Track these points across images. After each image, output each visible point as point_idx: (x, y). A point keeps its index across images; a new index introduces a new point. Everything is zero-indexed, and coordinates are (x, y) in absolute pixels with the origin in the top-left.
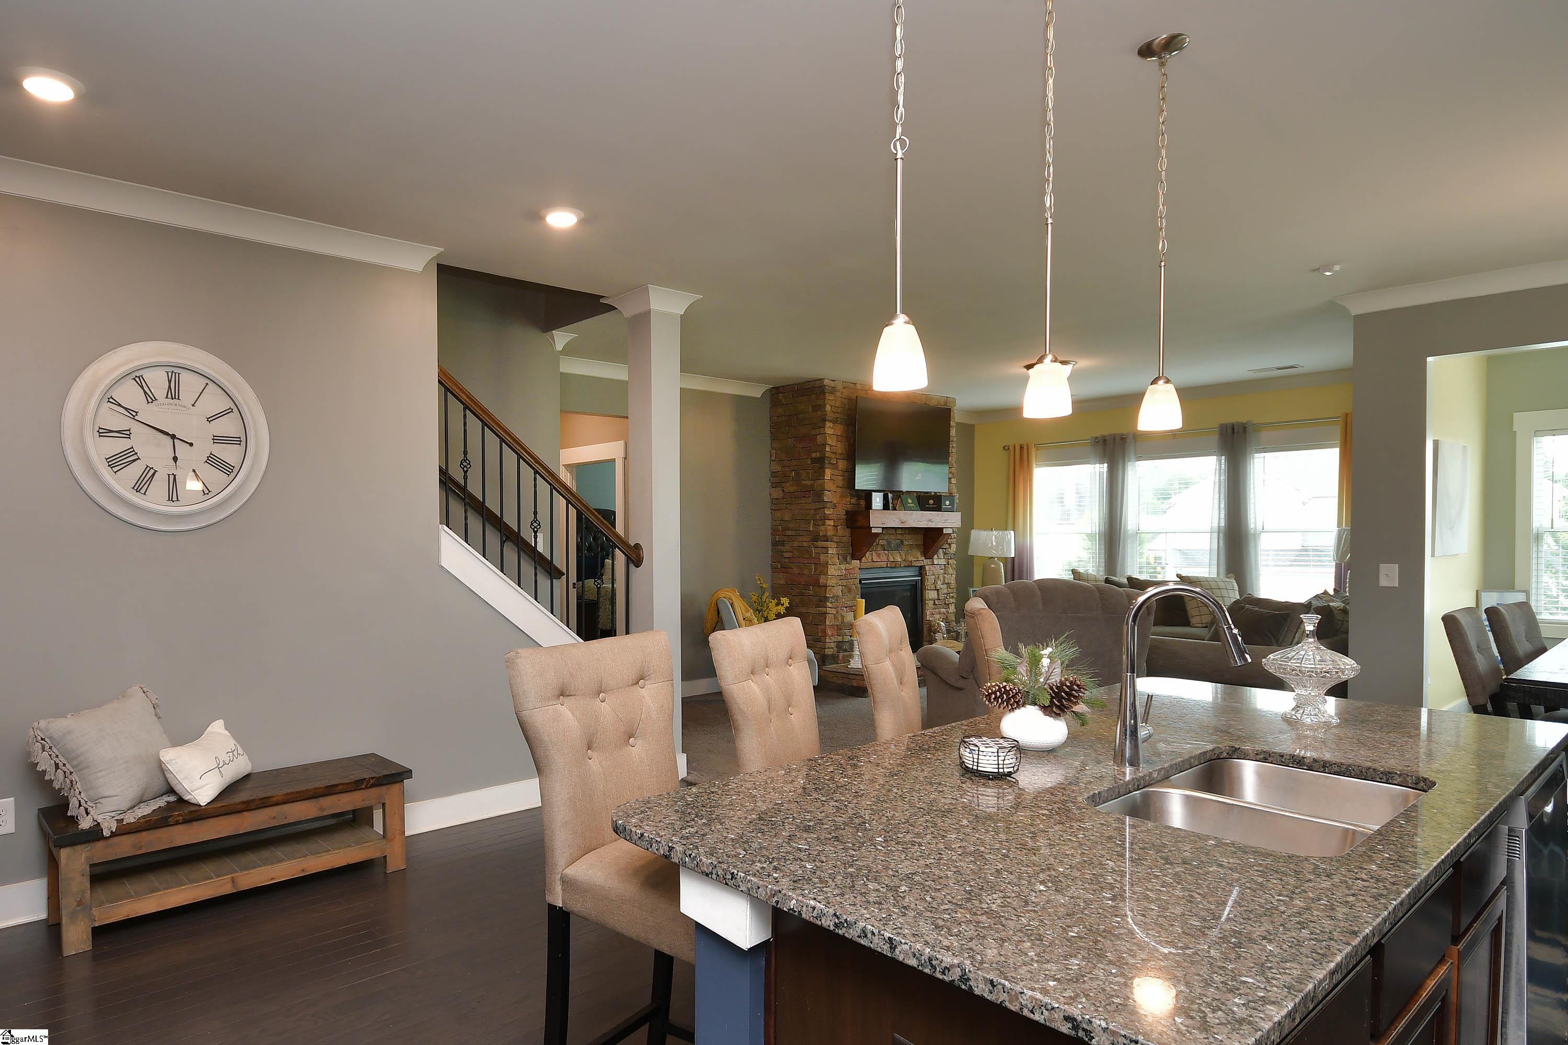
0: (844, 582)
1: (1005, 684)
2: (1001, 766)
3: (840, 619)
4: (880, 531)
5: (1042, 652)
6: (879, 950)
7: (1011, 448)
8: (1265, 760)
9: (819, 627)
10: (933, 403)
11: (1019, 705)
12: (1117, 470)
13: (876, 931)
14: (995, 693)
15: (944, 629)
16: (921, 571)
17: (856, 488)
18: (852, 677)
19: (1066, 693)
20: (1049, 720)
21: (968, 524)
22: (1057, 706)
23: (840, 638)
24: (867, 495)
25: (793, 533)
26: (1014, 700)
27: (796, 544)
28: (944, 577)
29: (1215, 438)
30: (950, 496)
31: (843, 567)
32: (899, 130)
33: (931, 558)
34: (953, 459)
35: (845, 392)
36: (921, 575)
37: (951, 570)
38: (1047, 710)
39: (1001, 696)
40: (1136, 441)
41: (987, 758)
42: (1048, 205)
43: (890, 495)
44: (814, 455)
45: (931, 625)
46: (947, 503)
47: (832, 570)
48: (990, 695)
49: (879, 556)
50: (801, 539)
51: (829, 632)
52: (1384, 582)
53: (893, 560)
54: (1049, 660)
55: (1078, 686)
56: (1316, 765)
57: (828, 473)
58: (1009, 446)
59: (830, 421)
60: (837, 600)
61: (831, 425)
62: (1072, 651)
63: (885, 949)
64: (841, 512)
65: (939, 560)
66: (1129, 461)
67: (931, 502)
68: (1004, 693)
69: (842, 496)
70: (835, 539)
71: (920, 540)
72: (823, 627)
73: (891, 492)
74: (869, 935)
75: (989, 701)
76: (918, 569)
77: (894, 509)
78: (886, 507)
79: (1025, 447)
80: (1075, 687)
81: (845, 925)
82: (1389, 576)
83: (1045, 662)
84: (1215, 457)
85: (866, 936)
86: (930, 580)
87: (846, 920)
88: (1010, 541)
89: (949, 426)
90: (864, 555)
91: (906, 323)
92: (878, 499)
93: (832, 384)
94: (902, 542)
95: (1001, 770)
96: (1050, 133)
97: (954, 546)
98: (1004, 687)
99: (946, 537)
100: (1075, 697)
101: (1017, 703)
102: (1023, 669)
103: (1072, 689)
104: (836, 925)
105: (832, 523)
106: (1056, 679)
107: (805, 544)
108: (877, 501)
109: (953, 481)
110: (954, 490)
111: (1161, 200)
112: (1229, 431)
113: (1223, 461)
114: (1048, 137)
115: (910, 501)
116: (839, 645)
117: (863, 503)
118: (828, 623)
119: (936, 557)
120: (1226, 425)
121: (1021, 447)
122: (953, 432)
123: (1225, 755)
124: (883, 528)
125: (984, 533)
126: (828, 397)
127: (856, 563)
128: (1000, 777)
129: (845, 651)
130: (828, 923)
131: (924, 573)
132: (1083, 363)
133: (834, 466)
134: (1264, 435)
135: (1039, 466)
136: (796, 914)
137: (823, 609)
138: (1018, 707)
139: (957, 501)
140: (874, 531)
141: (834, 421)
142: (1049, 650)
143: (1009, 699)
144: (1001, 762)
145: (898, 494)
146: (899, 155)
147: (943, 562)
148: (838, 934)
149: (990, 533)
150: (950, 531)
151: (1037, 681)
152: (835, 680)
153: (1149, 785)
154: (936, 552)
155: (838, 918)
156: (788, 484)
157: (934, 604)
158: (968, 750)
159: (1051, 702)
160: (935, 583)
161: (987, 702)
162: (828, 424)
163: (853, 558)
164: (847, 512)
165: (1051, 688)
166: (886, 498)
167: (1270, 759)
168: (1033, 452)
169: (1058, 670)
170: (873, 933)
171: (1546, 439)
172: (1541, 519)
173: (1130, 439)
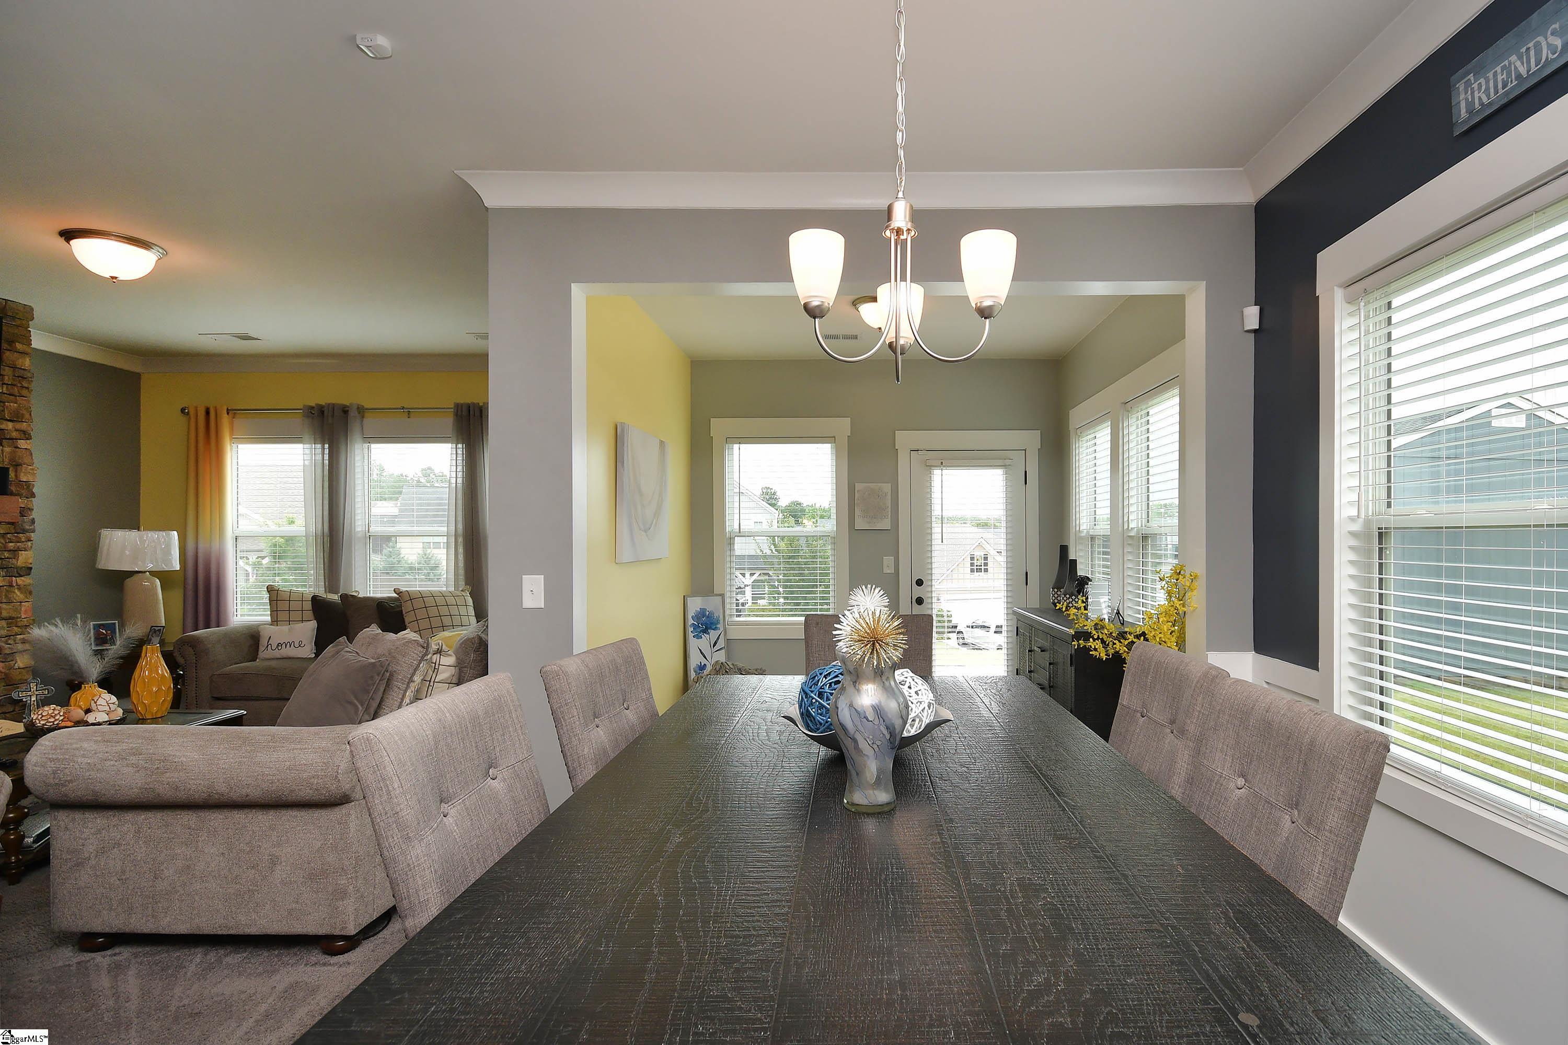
7: (192, 413)
12: (339, 457)
29: (448, 422)
40: (363, 417)
52: (529, 602)
58: (190, 409)
66: (354, 441)
79: (213, 413)
82: (534, 592)
84: (449, 446)
112: (465, 413)
113: (460, 452)
120: (462, 405)
121: (208, 412)
135: (234, 439)
168: (225, 420)
171: (736, 446)
172: (732, 524)
173: (353, 413)
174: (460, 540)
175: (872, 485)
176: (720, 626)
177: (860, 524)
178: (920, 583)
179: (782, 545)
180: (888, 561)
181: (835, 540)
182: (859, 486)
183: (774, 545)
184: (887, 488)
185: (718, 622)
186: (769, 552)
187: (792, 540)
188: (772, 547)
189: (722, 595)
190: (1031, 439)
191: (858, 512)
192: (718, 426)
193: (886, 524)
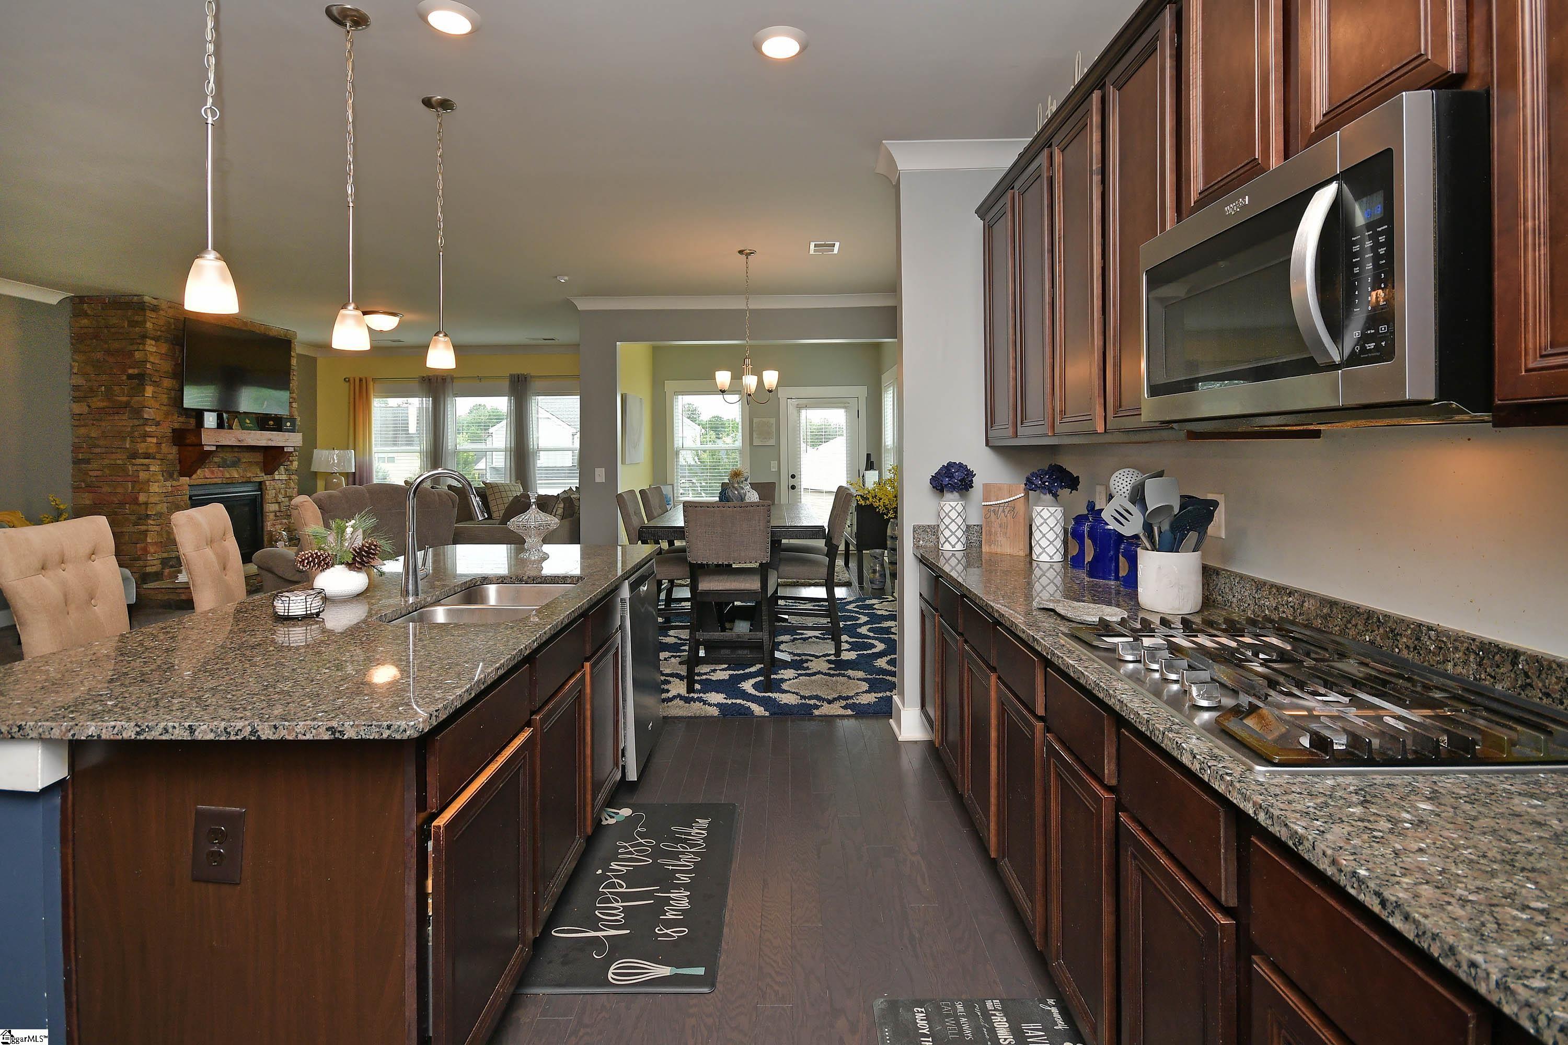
0: (170, 499)
1: (316, 551)
2: (308, 609)
3: (165, 536)
4: (214, 448)
5: (347, 524)
6: (180, 738)
7: (352, 381)
8: (502, 582)
9: (138, 545)
10: (272, 334)
11: (328, 566)
12: (440, 405)
13: (177, 725)
14: (308, 558)
15: (286, 538)
16: (261, 486)
17: (185, 406)
18: (181, 591)
19: (366, 552)
20: (353, 574)
21: (310, 443)
22: (358, 562)
23: (165, 555)
24: (198, 415)
25: (103, 450)
26: (324, 563)
27: (107, 462)
28: (286, 491)
29: (506, 384)
30: (292, 420)
31: (168, 484)
32: (210, 100)
33: (272, 473)
34: (294, 384)
35: (171, 312)
36: (260, 489)
37: (292, 485)
38: (351, 566)
39: (313, 560)
40: (453, 382)
41: (297, 604)
42: (349, 192)
43: (225, 415)
44: (130, 371)
45: (272, 535)
46: (288, 424)
47: (154, 488)
48: (303, 561)
49: (213, 472)
50: (114, 456)
51: (151, 549)
52: (598, 480)
53: (228, 476)
54: (352, 529)
55: (375, 546)
56: (529, 580)
57: (149, 391)
58: (349, 379)
59: (152, 339)
60: (160, 517)
61: (153, 342)
62: (371, 522)
63: (186, 736)
64: (166, 429)
65: (280, 475)
66: (448, 396)
67: (271, 423)
68: (316, 558)
69: (167, 414)
70: (158, 456)
71: (259, 457)
72: (143, 545)
73: (227, 412)
74: (170, 730)
75: (303, 566)
76: (257, 484)
77: (230, 428)
78: (220, 425)
79: (364, 381)
80: (373, 547)
81: (147, 730)
82: (600, 475)
83: (349, 530)
84: (506, 398)
85: (167, 732)
86: (270, 494)
87: (147, 726)
88: (350, 459)
89: (290, 356)
90: (195, 472)
91: (217, 258)
92: (211, 419)
93: (155, 302)
94: (239, 460)
95: (309, 612)
96: (350, 141)
97: (295, 464)
98: (317, 553)
99: (288, 455)
100: (373, 554)
101: (327, 564)
102: (331, 539)
103: (369, 548)
104: (138, 733)
105: (154, 440)
106: (359, 542)
107: (119, 462)
108: (210, 420)
109: (294, 405)
110: (296, 414)
111: (439, 210)
112: (516, 379)
113: (512, 401)
114: (349, 143)
115: (248, 421)
116: (165, 562)
117: (193, 421)
118: (149, 540)
119: (276, 473)
120: (513, 375)
121: (361, 380)
122: (294, 362)
123: (479, 583)
124: (217, 446)
125: (325, 453)
126: (149, 314)
127: (185, 480)
128: (308, 618)
129: (172, 567)
130: (129, 734)
131: (264, 487)
132: (409, 317)
133: (156, 384)
134: (536, 384)
135: (376, 396)
136: (96, 738)
137: (143, 528)
138: (328, 567)
139: (298, 423)
140: (206, 448)
141: (157, 339)
142: (353, 522)
143: (321, 562)
144: (308, 606)
145: (236, 414)
146: (210, 121)
147: (284, 477)
148: (140, 741)
149: (332, 451)
150: (291, 449)
151: (342, 545)
152: (160, 597)
153: (424, 607)
154: (277, 469)
155: (139, 727)
156: (95, 399)
157: (276, 516)
158: (280, 601)
159: (354, 559)
160: (276, 496)
161: (301, 567)
162: (149, 342)
163: (182, 474)
164: (174, 430)
165: (355, 550)
166: (220, 417)
167: (505, 581)
168: (372, 385)
169: (361, 537)
170: (174, 727)
171: (680, 397)
172: (678, 443)
173: (448, 380)
174: (512, 453)
175: (763, 419)
176: (672, 503)
177: (756, 442)
178: (793, 476)
179: (705, 456)
180: (774, 464)
181: (741, 452)
182: (755, 420)
183: (698, 455)
184: (773, 421)
185: (670, 501)
186: (693, 463)
187: (713, 453)
188: (696, 458)
189: (673, 485)
190: (861, 392)
191: (755, 435)
192: (669, 385)
193: (772, 442)
